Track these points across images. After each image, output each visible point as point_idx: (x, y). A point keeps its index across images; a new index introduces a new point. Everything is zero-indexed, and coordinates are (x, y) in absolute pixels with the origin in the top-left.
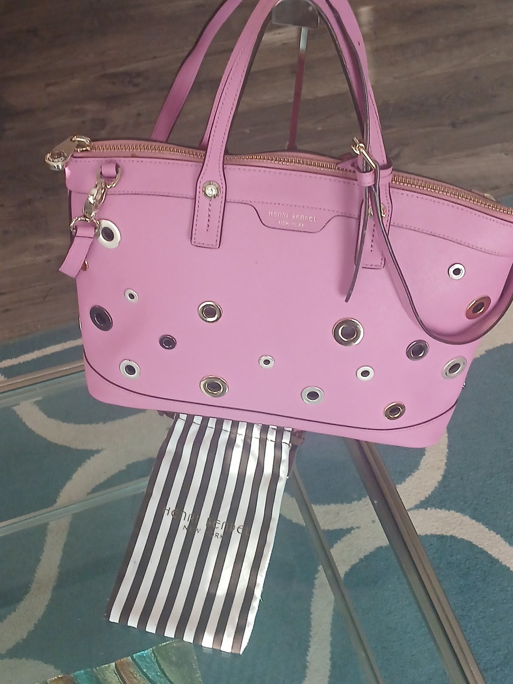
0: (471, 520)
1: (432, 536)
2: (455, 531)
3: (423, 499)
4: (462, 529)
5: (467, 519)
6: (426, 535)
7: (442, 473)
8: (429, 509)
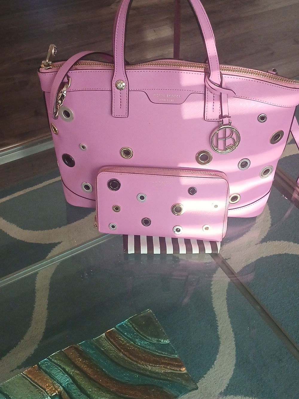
2: (286, 251)
3: (263, 237)
4: (290, 249)
5: (292, 243)
7: (270, 223)
8: (268, 242)
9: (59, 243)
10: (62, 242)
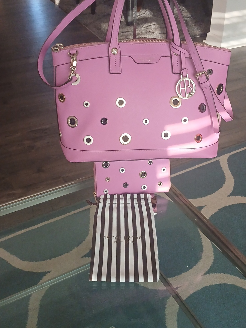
0: (231, 276)
1: (216, 285)
2: (225, 281)
3: (207, 270)
4: (228, 280)
5: (229, 275)
6: (213, 285)
7: (213, 258)
8: (211, 274)
9: (49, 272)
10: (51, 271)
